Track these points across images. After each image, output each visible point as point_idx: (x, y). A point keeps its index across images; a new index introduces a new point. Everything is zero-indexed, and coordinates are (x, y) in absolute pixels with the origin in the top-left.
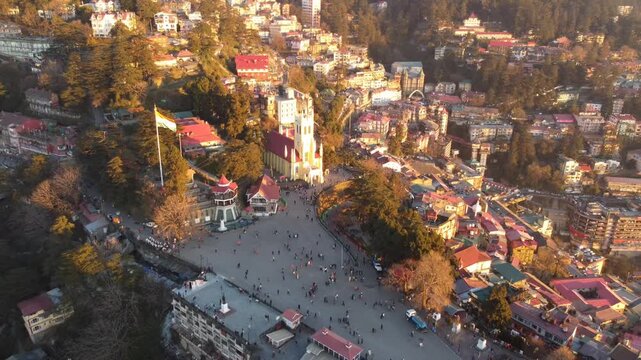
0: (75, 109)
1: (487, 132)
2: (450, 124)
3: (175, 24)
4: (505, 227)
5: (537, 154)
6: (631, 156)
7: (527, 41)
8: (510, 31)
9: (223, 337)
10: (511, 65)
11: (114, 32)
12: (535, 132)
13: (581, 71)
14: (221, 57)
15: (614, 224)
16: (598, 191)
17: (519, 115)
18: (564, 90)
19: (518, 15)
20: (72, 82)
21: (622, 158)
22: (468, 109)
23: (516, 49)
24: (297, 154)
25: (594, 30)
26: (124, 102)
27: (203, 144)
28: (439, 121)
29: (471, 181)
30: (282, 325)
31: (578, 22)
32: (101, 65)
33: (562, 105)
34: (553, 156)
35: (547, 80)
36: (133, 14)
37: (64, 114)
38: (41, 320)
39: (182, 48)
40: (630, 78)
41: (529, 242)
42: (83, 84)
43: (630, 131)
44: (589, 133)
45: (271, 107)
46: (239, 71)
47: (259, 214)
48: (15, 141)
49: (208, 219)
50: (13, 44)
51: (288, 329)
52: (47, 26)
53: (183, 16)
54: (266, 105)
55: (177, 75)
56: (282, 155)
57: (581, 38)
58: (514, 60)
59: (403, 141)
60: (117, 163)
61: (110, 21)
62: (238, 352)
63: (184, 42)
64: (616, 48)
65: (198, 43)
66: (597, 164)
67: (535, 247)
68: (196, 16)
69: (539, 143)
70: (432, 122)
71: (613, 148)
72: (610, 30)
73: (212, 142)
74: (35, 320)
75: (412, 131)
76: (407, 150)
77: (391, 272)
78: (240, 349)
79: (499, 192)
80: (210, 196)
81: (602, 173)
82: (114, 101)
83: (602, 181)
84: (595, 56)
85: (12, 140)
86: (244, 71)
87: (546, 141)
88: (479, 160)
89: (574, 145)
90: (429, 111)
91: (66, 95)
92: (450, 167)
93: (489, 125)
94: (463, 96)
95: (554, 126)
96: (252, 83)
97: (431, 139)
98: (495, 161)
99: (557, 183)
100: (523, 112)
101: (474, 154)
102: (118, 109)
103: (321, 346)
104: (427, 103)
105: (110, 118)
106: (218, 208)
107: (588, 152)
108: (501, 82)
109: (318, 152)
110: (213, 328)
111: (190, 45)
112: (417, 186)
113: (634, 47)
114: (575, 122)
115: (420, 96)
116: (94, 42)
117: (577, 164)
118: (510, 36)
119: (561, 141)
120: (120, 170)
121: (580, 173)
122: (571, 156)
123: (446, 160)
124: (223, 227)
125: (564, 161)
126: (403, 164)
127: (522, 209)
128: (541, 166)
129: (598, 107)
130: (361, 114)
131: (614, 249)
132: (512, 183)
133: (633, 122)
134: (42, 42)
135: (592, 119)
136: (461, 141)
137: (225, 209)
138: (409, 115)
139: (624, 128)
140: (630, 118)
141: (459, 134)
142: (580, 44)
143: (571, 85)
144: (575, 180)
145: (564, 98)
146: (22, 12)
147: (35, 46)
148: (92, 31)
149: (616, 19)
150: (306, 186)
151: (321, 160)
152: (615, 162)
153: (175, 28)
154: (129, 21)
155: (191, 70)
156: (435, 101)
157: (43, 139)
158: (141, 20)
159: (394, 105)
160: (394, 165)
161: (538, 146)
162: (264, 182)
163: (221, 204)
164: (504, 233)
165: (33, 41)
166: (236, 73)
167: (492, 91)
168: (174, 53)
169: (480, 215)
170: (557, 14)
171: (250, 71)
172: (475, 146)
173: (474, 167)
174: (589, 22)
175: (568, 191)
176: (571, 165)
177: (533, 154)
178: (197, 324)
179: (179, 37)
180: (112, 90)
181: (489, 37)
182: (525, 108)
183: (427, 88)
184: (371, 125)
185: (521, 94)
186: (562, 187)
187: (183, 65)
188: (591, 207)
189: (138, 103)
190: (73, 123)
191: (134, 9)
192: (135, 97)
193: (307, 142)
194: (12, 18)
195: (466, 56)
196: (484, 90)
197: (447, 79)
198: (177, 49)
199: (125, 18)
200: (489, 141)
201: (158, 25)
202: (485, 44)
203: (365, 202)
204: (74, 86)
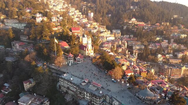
0: (33, 40)
1: (137, 47)
2: (128, 46)
3: (57, 20)
4: (139, 68)
5: (151, 53)
6: (176, 53)
7: (149, 24)
8: (144, 22)
9: (71, 85)
10: (144, 30)
11: (42, 22)
12: (150, 47)
13: (162, 32)
14: (68, 28)
15: (171, 70)
16: (167, 62)
17: (146, 43)
18: (158, 37)
19: (146, 17)
20: (32, 33)
21: (173, 54)
22: (132, 41)
23: (145, 26)
24: (87, 49)
25: (166, 21)
26: (45, 38)
27: (65, 47)
28: (125, 45)
29: (133, 60)
30: (84, 82)
31: (162, 19)
32: (40, 29)
33: (157, 40)
34: (155, 54)
35: (153, 34)
36: (46, 17)
37: (30, 41)
38: (28, 85)
39: (58, 25)
40: (176, 34)
41: (145, 71)
42: (35, 34)
43: (175, 47)
44: (165, 48)
45: (81, 39)
46: (72, 31)
47: (78, 62)
48: (18, 47)
49: (66, 63)
50: (17, 25)
51: (86, 83)
52: (25, 20)
53: (58, 18)
54: (79, 39)
55: (58, 32)
56: (84, 50)
57: (163, 23)
58: (145, 29)
59: (115, 49)
60: (45, 50)
61: (41, 19)
62: (75, 88)
63: (59, 24)
64: (172, 26)
65: (62, 24)
66: (167, 56)
67: (147, 73)
68: (61, 18)
69: (151, 50)
70: (123, 45)
71: (171, 51)
72: (170, 21)
73: (67, 47)
74: (27, 85)
75: (117, 47)
76: (116, 52)
77: (109, 72)
78: (75, 87)
79: (141, 63)
80: (67, 58)
81: (168, 58)
82: (43, 38)
83: (168, 60)
84: (166, 28)
85: (17, 47)
86: (74, 31)
87: (153, 50)
88: (135, 54)
89: (161, 51)
90: (122, 42)
91: (30, 36)
92: (127, 56)
93: (138, 46)
94: (131, 38)
95: (155, 46)
96: (76, 34)
97: (122, 49)
98: (140, 55)
99: (156, 60)
100: (147, 42)
101: (134, 53)
102: (43, 39)
103: (93, 85)
104: (122, 40)
105: (42, 41)
106: (69, 61)
107: (164, 52)
108: (141, 35)
109: (92, 49)
110: (69, 83)
111: (60, 25)
112: (117, 58)
113: (177, 26)
114: (161, 45)
115: (120, 38)
116: (37, 24)
117: (161, 56)
118: (144, 23)
119: (157, 50)
120: (46, 52)
121: (162, 58)
122: (160, 54)
123: (126, 54)
124: (70, 65)
125: (158, 55)
126: (114, 54)
127: (147, 67)
128: (152, 56)
129: (167, 41)
130: (104, 43)
131: (171, 77)
132: (144, 61)
133: (176, 45)
134: (24, 24)
135: (165, 44)
136: (131, 50)
137: (71, 61)
138: (117, 43)
139: (174, 46)
140: (175, 44)
141: (130, 48)
142: (162, 25)
143: (160, 35)
144: (161, 60)
145: (158, 39)
146: (19, 17)
147: (22, 25)
148: (36, 21)
149: (172, 18)
150: (90, 57)
151: (93, 51)
152: (171, 55)
153: (57, 21)
154: (45, 19)
155: (61, 31)
156: (124, 40)
157: (25, 47)
158: (48, 19)
159: (113, 41)
160: (112, 54)
161: (151, 51)
162: (80, 55)
163: (70, 59)
164: (139, 69)
165: (21, 24)
166: (72, 32)
167: (139, 37)
168: (57, 27)
169: (133, 65)
170: (156, 17)
171: (75, 31)
172: (134, 51)
173: (134, 56)
174: (165, 19)
175: (159, 62)
176: (159, 56)
177: (150, 53)
178: (65, 83)
179: (57, 23)
180: (42, 35)
181: (138, 23)
182: (148, 41)
183: (122, 37)
184: (106, 45)
185: (146, 38)
186: (158, 62)
187: (59, 30)
188: (165, 66)
189: (49, 38)
190: (32, 43)
191: (46, 16)
192: (48, 37)
193: (90, 46)
194: (16, 18)
195: (132, 28)
196: (137, 37)
197: (127, 34)
198: (57, 26)
199: (44, 18)
200: (138, 50)
201: (52, 20)
202: (137, 25)
203: (103, 59)
204: (33, 34)
